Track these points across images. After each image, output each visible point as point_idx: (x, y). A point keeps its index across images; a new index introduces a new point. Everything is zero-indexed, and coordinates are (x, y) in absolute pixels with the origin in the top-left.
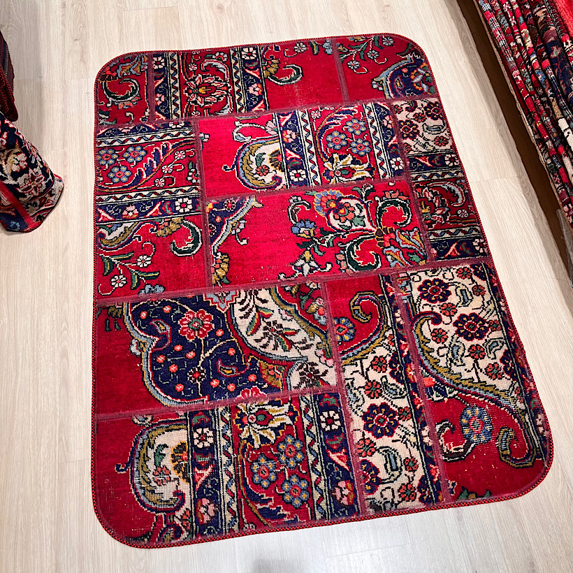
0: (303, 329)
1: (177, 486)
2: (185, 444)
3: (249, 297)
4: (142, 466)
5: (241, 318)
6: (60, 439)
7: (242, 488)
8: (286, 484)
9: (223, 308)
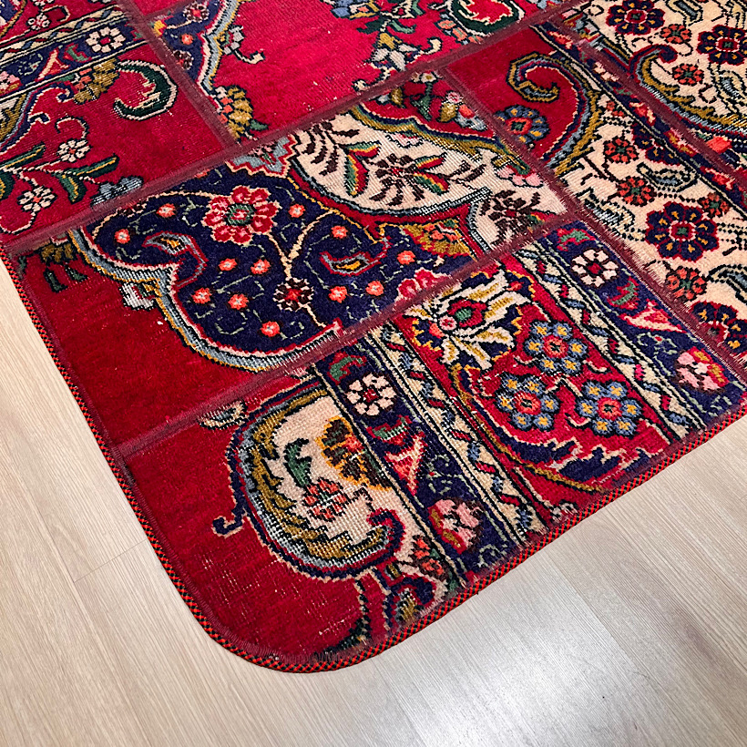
0: (451, 149)
1: (369, 505)
2: (340, 421)
3: (318, 137)
4: (273, 501)
5: (324, 173)
6: (54, 533)
7: (504, 449)
8: (584, 405)
9: (278, 170)
